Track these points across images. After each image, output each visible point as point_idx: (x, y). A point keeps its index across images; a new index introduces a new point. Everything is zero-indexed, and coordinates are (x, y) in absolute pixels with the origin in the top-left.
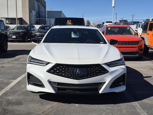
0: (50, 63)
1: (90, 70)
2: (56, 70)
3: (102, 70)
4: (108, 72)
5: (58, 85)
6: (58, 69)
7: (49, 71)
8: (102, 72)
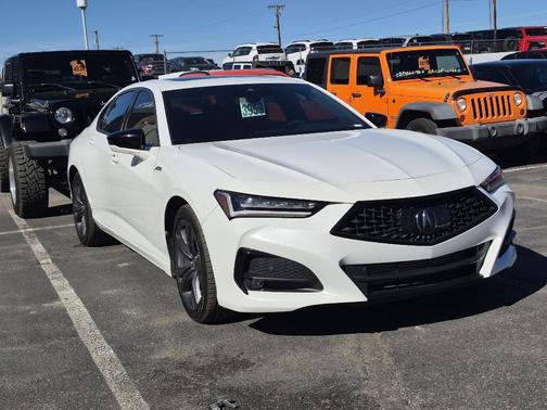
0: (328, 203)
2: (360, 225)
4: (495, 207)
5: (369, 274)
6: (363, 220)
7: (338, 231)
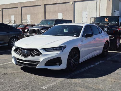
1: (32, 52)
3: (39, 53)
4: (42, 54)
8: (39, 54)
